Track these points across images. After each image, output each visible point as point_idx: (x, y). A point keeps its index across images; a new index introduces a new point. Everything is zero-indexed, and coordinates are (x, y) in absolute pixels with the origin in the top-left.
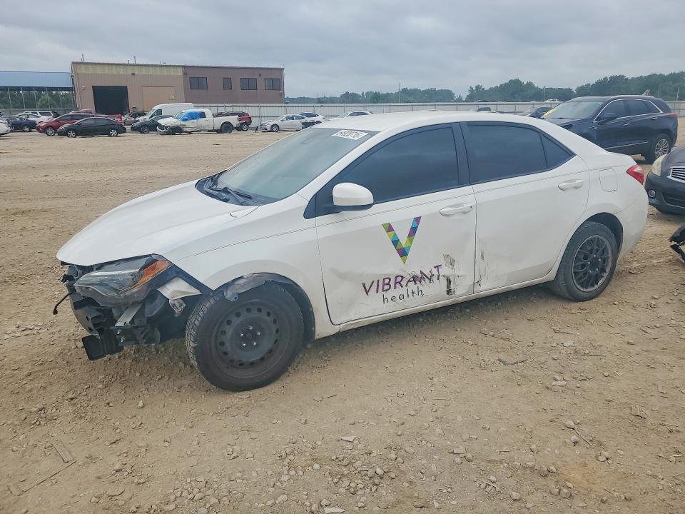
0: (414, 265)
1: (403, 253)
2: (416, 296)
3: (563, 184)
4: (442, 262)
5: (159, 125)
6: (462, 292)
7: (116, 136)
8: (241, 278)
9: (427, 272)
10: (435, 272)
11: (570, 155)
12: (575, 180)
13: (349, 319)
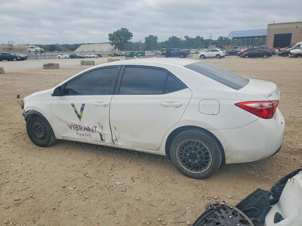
0: (84, 123)
1: (79, 117)
2: (88, 136)
3: (163, 103)
4: (97, 125)
5: (290, 53)
6: (108, 142)
7: (266, 58)
8: (30, 111)
9: (91, 128)
10: (94, 128)
11: (185, 87)
12: (174, 102)
13: (66, 136)
